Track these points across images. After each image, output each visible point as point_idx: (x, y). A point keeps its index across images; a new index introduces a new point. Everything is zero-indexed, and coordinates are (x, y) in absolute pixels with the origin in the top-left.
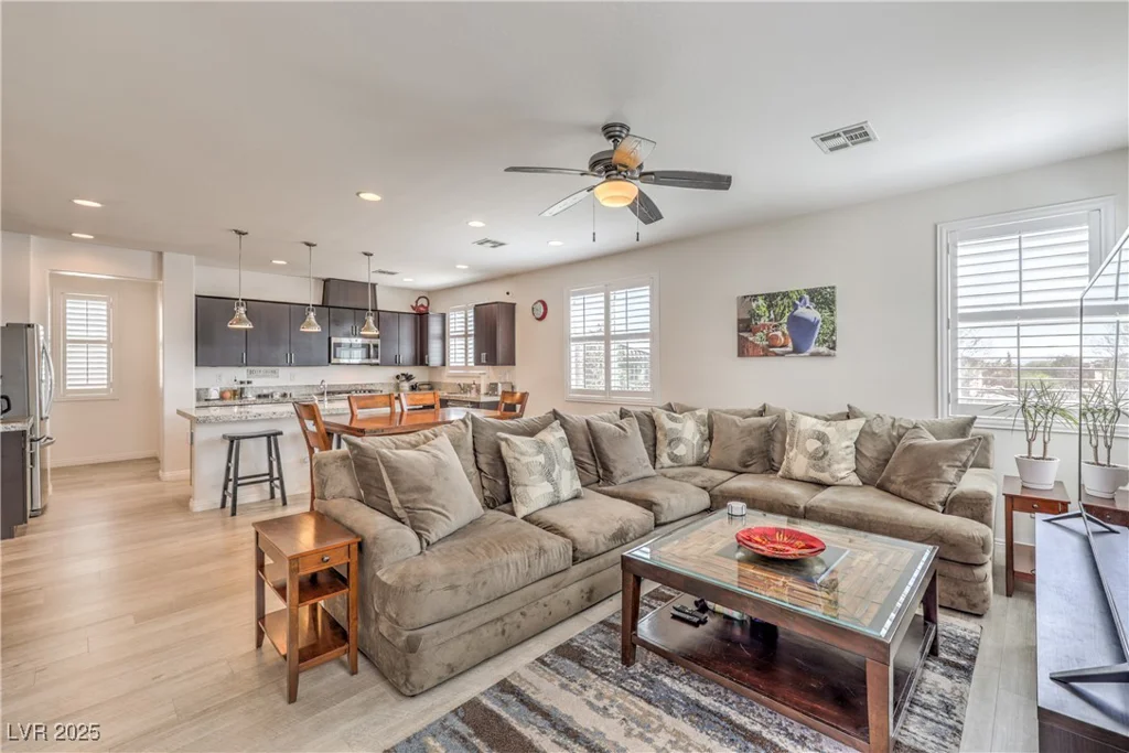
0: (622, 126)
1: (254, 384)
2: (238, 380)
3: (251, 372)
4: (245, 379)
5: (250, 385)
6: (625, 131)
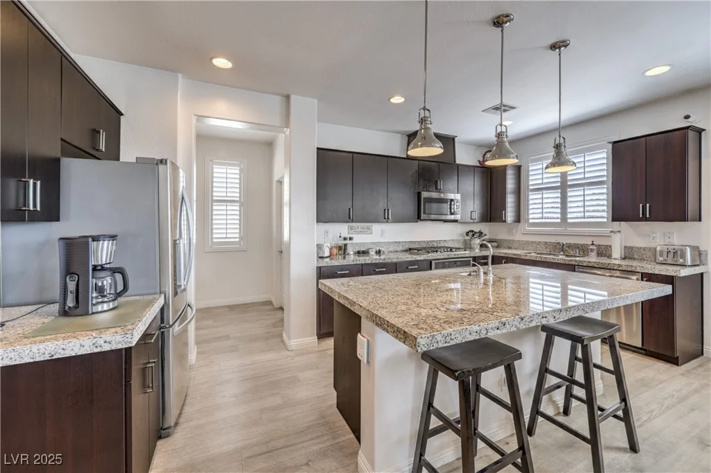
1: (355, 241)
2: (343, 236)
3: (352, 228)
4: (348, 236)
5: (350, 242)
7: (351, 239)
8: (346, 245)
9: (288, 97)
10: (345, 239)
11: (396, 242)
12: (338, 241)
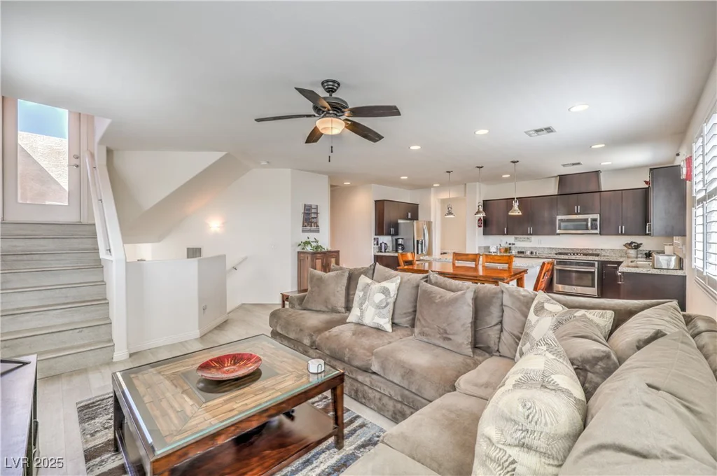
0: (334, 81)
1: (516, 245)
2: (508, 242)
3: (516, 238)
4: (512, 242)
6: (336, 85)
7: (513, 244)
8: (510, 248)
9: (465, 184)
10: (510, 244)
11: (550, 248)
12: (504, 245)
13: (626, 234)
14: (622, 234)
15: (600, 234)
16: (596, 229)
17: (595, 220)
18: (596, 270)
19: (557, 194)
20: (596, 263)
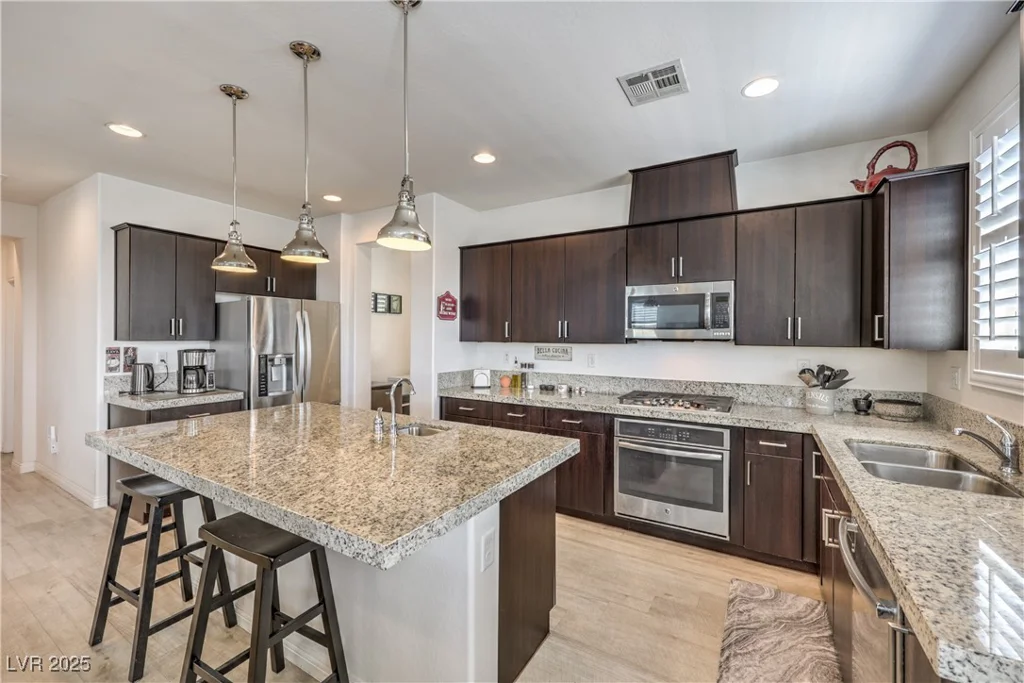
1: (538, 369)
2: (520, 361)
3: (539, 351)
4: (529, 362)
5: (533, 370)
7: (531, 366)
8: (523, 375)
10: (523, 366)
11: (614, 378)
12: (511, 368)
13: (808, 342)
14: (794, 342)
15: (737, 341)
16: (726, 325)
17: (720, 299)
18: (727, 455)
19: (627, 223)
20: (727, 433)
